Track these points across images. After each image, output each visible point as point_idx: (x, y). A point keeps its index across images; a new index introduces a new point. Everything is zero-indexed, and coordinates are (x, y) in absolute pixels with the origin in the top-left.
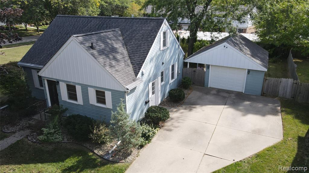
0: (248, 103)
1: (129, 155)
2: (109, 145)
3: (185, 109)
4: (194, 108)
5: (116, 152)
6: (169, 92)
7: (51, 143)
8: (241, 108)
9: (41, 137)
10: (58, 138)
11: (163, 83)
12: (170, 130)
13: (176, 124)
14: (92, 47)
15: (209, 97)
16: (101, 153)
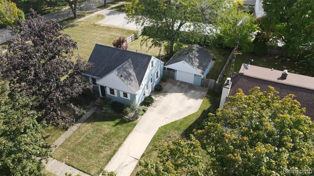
0: (193, 91)
1: (138, 118)
2: (130, 114)
3: (162, 95)
4: (167, 94)
5: (133, 117)
6: (155, 87)
7: (107, 113)
8: (189, 95)
9: (103, 111)
10: (110, 111)
11: (152, 83)
12: (155, 107)
13: (158, 104)
14: (121, 76)
15: (175, 88)
16: (127, 117)
